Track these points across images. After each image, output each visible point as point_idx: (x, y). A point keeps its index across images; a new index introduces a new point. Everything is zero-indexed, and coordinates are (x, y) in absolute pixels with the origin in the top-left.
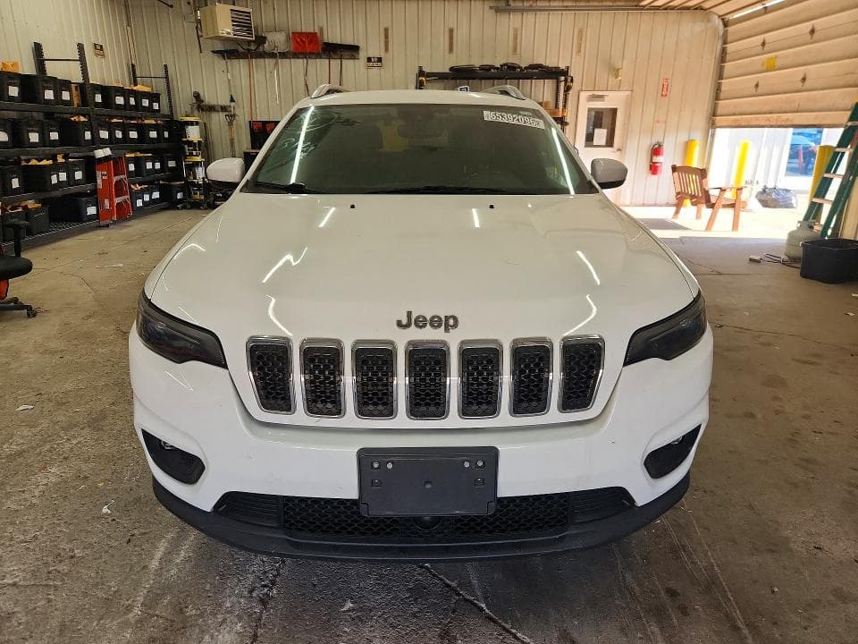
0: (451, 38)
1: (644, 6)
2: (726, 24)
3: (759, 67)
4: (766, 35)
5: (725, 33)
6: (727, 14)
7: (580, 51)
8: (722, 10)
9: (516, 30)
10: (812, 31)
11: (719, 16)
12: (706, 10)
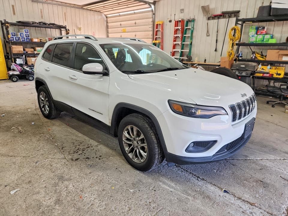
0: (13, 9)
1: (85, 8)
2: (107, 17)
3: (120, 31)
4: (121, 22)
5: (107, 20)
6: (107, 15)
7: (66, 20)
8: (106, 13)
9: (41, 10)
10: (135, 23)
11: (105, 15)
12: (101, 12)
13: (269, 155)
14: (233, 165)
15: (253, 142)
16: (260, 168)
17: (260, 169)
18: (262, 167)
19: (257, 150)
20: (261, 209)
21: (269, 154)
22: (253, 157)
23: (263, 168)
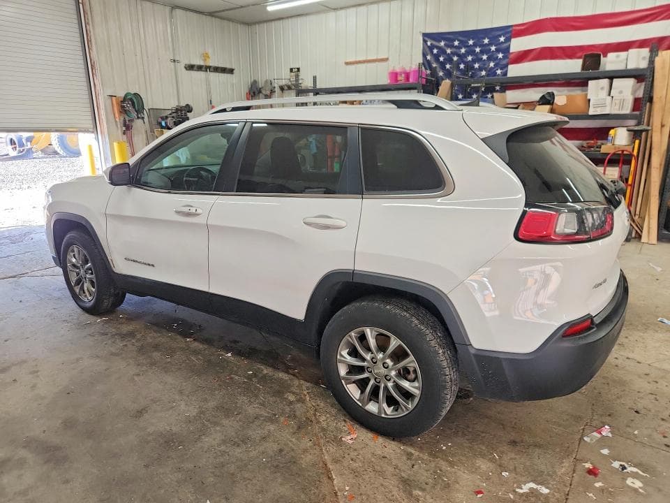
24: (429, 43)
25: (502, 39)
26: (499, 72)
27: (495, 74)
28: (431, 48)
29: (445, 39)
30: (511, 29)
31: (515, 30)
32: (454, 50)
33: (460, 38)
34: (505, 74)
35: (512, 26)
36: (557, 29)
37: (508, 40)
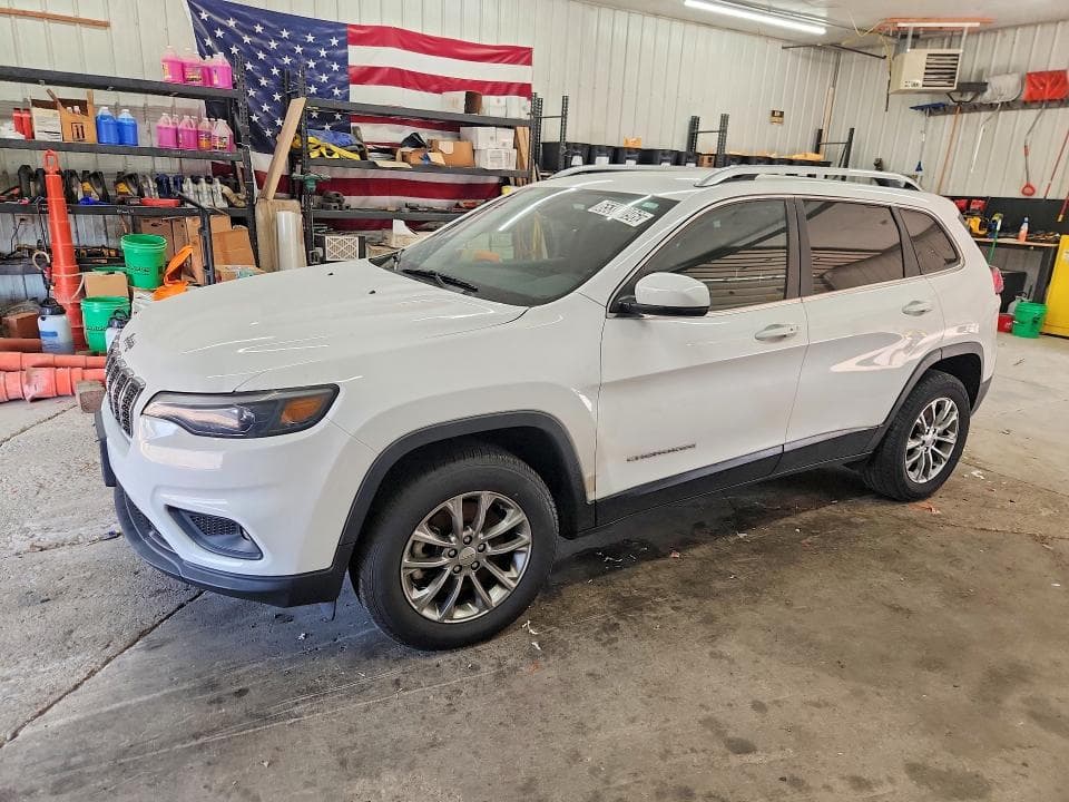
13: (75, 717)
14: (159, 591)
15: (201, 747)
16: (74, 635)
17: (72, 631)
18: (69, 644)
19: (139, 704)
20: (17, 554)
21: (78, 723)
22: (129, 659)
23: (65, 641)
24: (204, 16)
25: (334, 42)
26: (336, 92)
27: (331, 95)
28: (210, 26)
29: (236, 17)
30: (344, 30)
31: (352, 33)
32: (256, 40)
33: (264, 22)
34: (347, 97)
35: (345, 25)
36: (406, 47)
37: (343, 45)
